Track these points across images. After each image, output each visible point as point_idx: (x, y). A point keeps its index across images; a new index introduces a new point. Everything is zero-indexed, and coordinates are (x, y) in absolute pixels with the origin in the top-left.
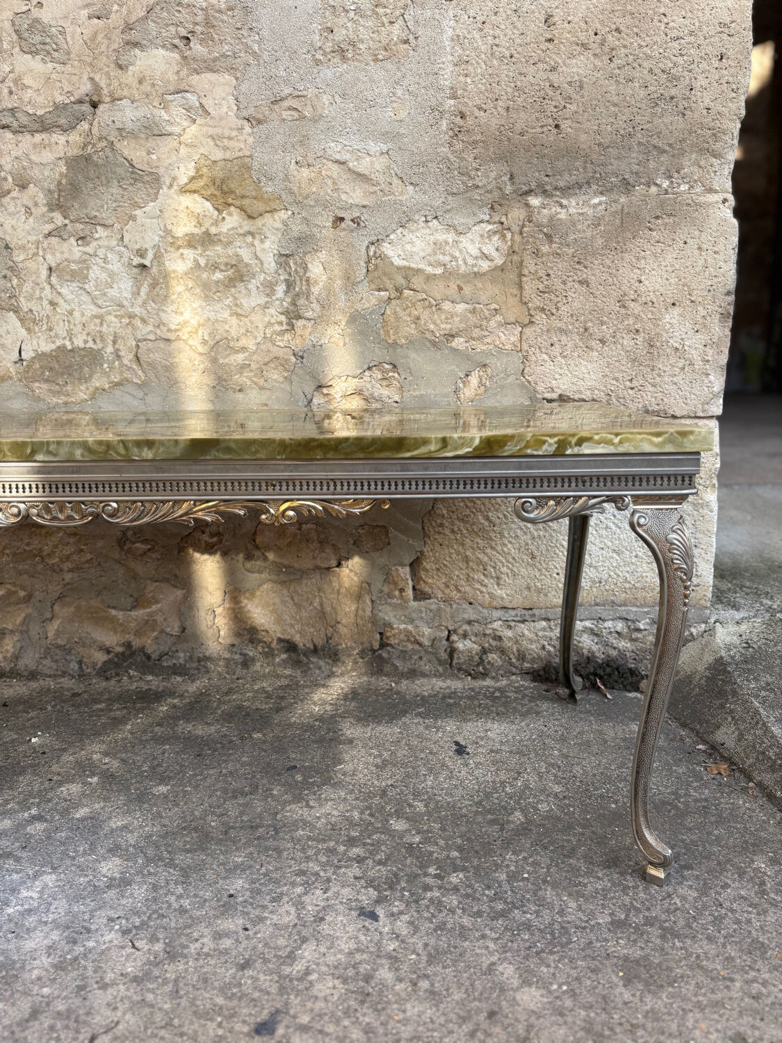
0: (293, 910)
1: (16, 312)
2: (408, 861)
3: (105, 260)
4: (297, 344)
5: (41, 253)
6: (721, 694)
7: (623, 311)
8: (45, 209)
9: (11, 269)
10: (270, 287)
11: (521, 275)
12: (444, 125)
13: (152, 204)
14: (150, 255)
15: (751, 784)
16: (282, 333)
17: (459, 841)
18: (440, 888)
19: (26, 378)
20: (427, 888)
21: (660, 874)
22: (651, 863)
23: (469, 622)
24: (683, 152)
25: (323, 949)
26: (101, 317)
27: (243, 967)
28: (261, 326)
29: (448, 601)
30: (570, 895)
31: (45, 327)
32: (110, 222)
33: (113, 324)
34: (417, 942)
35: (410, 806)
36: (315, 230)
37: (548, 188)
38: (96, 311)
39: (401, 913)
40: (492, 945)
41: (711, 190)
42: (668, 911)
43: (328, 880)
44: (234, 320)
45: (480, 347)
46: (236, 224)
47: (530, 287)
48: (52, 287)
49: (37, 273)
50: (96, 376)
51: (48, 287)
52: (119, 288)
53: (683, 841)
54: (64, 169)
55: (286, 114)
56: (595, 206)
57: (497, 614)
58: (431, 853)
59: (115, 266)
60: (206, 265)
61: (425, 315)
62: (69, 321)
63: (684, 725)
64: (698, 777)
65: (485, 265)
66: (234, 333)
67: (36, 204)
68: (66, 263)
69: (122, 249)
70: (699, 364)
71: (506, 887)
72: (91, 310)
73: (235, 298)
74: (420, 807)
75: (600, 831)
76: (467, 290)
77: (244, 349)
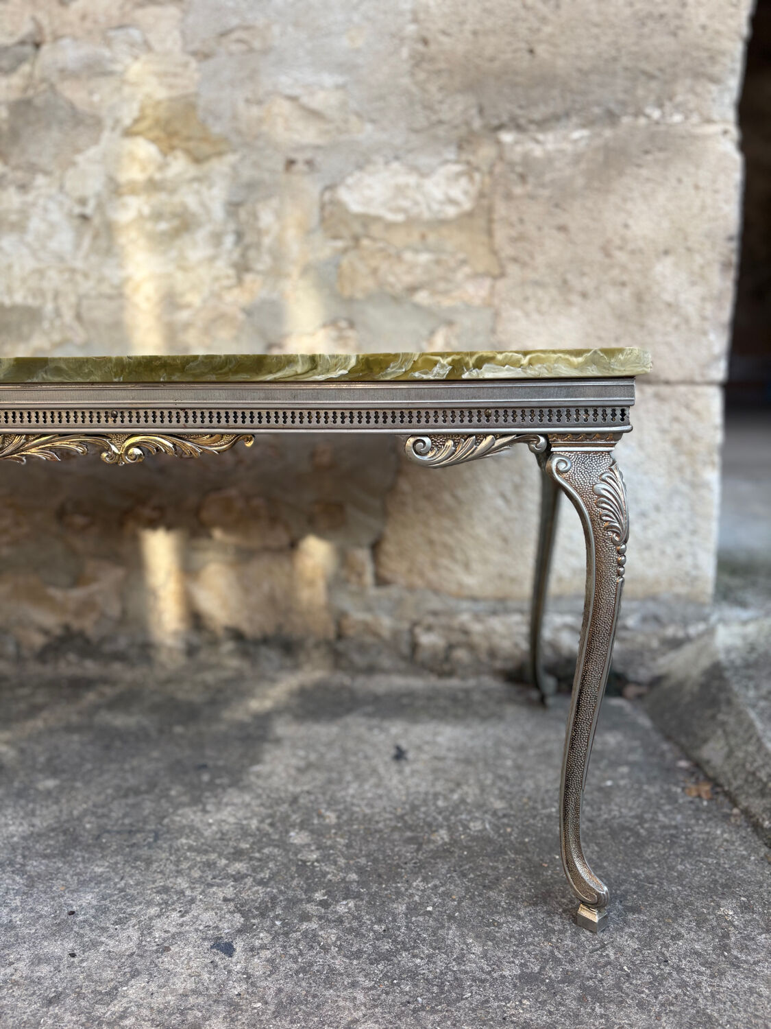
0: (135, 935)
2: (295, 882)
3: (46, 210)
4: (247, 300)
6: (714, 703)
7: (607, 261)
10: (217, 238)
11: (490, 221)
12: (405, 52)
13: (94, 147)
14: (92, 204)
15: (736, 811)
16: (230, 288)
17: (363, 861)
18: (320, 918)
20: (305, 917)
21: (594, 917)
22: (584, 903)
23: (435, 613)
24: (675, 78)
25: (153, 987)
26: (40, 272)
27: (50, 1002)
29: (411, 588)
30: (477, 937)
32: (50, 168)
33: (54, 279)
34: (270, 987)
35: (320, 816)
36: (266, 175)
37: (522, 121)
38: (36, 264)
39: (263, 947)
40: (360, 996)
41: (709, 121)
42: (595, 965)
43: (192, 901)
44: (180, 275)
45: (446, 303)
46: (181, 170)
47: (501, 234)
50: (35, 336)
52: (60, 240)
53: (636, 876)
55: (235, 47)
56: (575, 141)
57: (465, 605)
58: (325, 874)
59: (56, 216)
60: (151, 215)
61: (384, 266)
63: (668, 738)
64: (672, 799)
65: (451, 211)
66: (178, 288)
69: (63, 197)
70: (695, 322)
71: (402, 922)
73: (180, 251)
74: (331, 817)
75: (536, 859)
76: (432, 238)
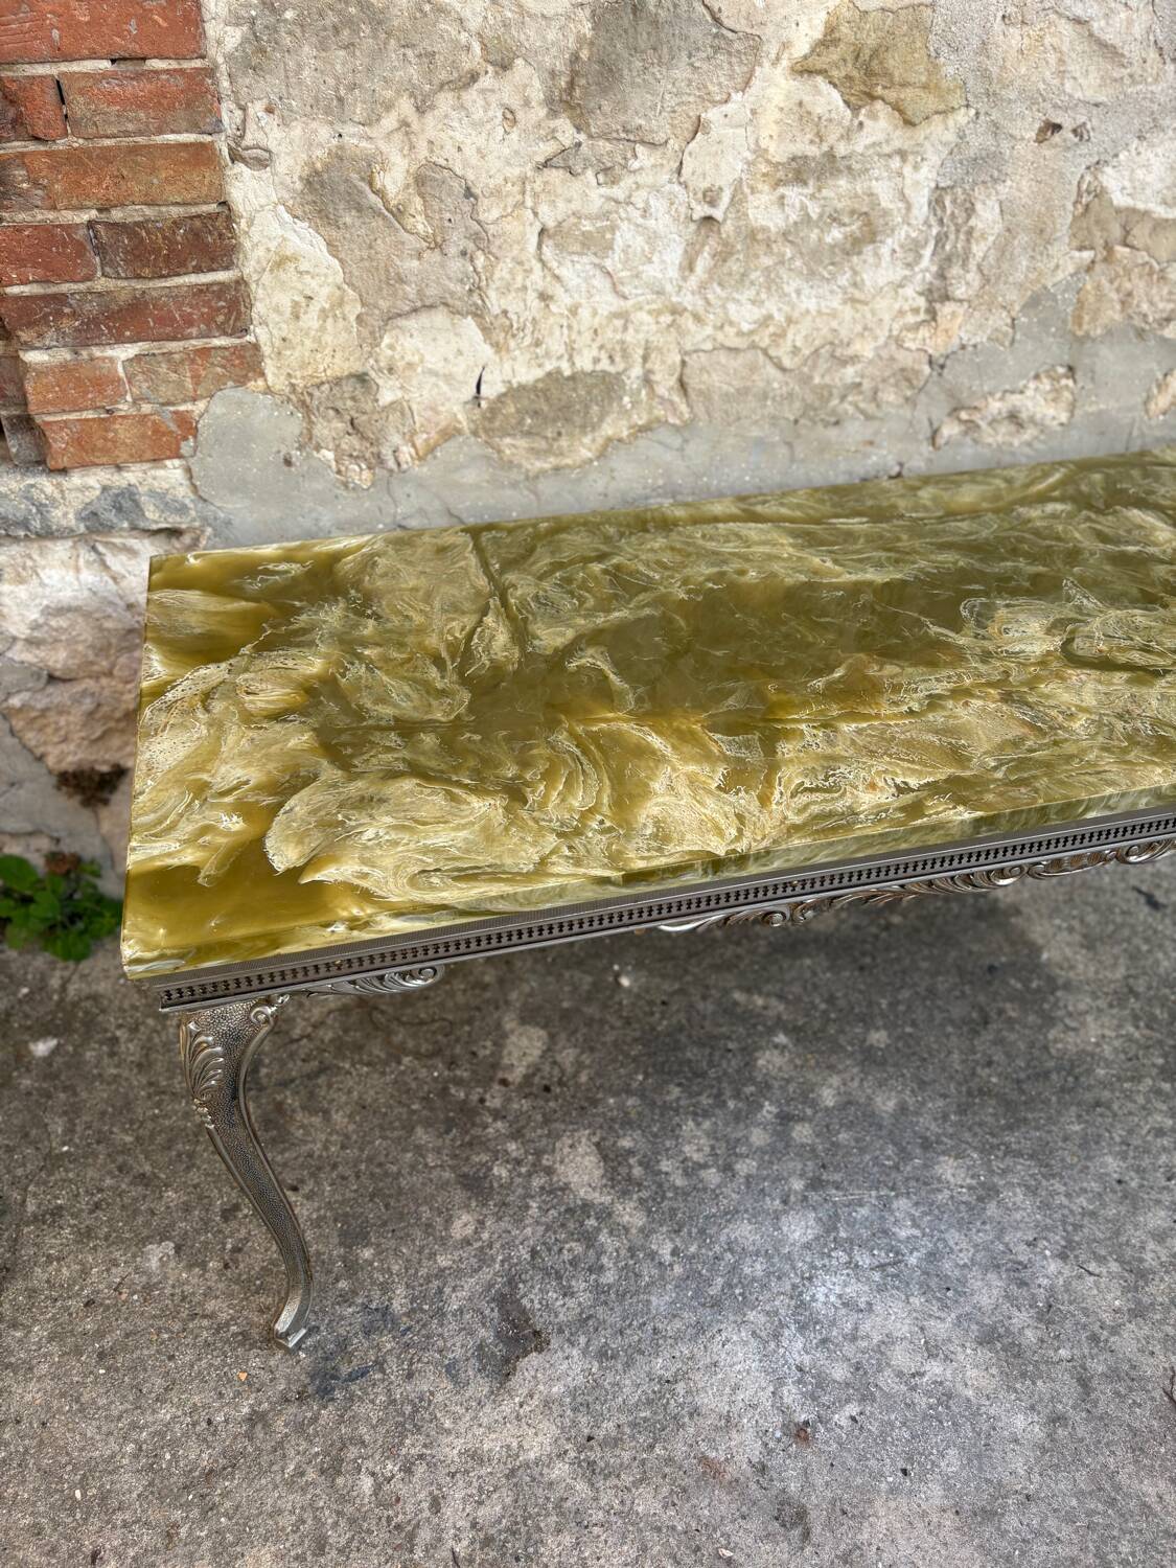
1: (475, 315)
3: (645, 212)
4: (937, 345)
5: (529, 203)
8: (543, 112)
9: (476, 238)
10: (913, 251)
13: (737, 97)
14: (725, 199)
16: (917, 327)
19: (486, 431)
26: (624, 316)
28: (887, 317)
31: (528, 340)
32: (660, 137)
33: (646, 325)
36: (1005, 145)
38: (616, 304)
44: (847, 312)
46: (880, 137)
48: (544, 264)
49: (521, 241)
50: (609, 420)
51: (537, 266)
52: (663, 262)
54: (586, 28)
59: (661, 221)
60: (821, 216)
61: (1140, 289)
62: (570, 327)
66: (844, 334)
67: (527, 103)
68: (573, 220)
69: (676, 188)
72: (607, 302)
73: (855, 273)
77: (854, 359)
